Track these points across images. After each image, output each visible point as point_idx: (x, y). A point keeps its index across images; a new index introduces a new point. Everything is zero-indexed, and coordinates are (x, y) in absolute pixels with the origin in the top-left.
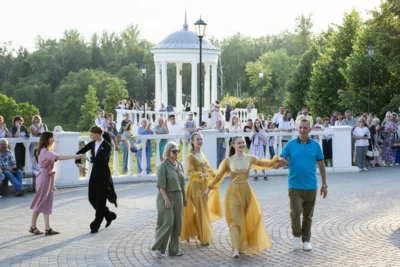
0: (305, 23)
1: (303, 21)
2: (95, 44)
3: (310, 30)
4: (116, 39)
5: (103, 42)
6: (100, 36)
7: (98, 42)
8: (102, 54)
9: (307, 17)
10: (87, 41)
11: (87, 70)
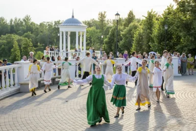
0: (102, 16)
1: (102, 15)
2: (11, 23)
3: (105, 19)
4: (21, 22)
5: (15, 23)
6: (14, 20)
7: (13, 23)
8: (15, 28)
9: (103, 13)
10: (8, 22)
11: (9, 35)
